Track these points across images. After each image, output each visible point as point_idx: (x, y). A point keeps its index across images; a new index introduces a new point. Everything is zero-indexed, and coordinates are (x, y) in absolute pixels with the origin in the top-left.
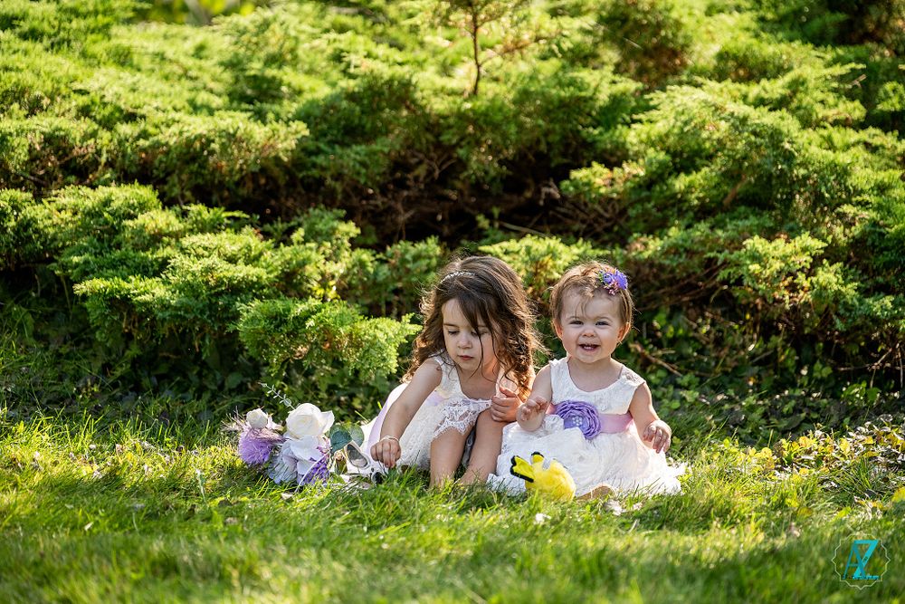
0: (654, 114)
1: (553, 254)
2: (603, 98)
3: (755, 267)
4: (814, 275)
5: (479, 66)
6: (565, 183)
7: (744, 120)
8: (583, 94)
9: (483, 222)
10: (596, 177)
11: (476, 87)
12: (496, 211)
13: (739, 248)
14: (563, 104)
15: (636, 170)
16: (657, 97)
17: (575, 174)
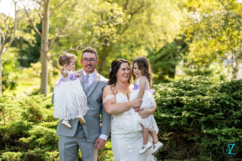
0: (33, 128)
1: (13, 154)
2: (26, 125)
3: (47, 157)
4: (57, 158)
5: (5, 120)
6: (18, 140)
7: (47, 131)
8: (23, 125)
9: (6, 146)
10: (23, 139)
11: (4, 123)
12: (8, 144)
13: (45, 153)
14: (19, 126)
15: (30, 138)
16: (34, 126)
17: (20, 139)
